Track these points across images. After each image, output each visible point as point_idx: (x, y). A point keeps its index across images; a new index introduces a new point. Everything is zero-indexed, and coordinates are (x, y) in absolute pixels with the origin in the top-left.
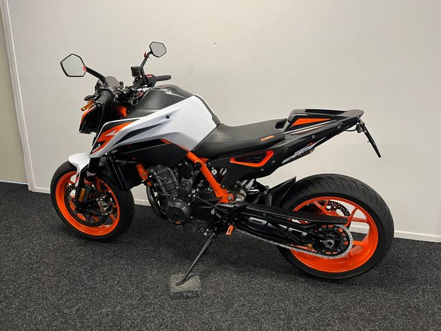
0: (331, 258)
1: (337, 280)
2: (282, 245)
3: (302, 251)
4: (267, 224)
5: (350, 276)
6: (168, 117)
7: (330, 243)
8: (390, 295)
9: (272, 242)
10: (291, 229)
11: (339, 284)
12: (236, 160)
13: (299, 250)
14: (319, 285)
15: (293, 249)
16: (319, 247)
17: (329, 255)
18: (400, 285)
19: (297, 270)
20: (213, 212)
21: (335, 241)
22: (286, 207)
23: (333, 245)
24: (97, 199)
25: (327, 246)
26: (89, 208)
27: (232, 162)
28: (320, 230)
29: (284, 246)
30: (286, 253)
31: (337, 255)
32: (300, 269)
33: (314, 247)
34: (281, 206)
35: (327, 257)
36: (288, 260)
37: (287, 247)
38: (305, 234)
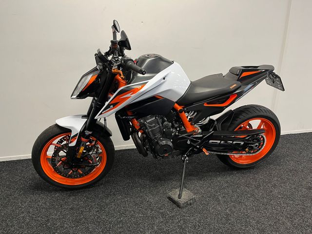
0: (254, 154)
4: (220, 142)
6: (164, 79)
7: (256, 146)
9: (222, 154)
10: (234, 142)
12: (208, 104)
20: (189, 142)
24: (90, 153)
26: (82, 162)
27: (205, 105)
31: (257, 151)
35: (252, 155)
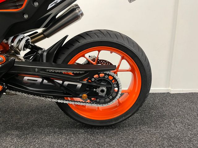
0: (104, 106)
1: (111, 125)
2: (59, 101)
3: (79, 104)
4: (43, 81)
5: (121, 120)
7: (102, 91)
8: (153, 130)
10: (66, 83)
11: (113, 128)
13: (76, 103)
14: (97, 132)
15: (71, 103)
16: (93, 96)
17: (103, 103)
18: (156, 121)
19: (78, 124)
21: (107, 88)
22: (60, 61)
23: (105, 93)
25: (100, 94)
28: (93, 80)
29: (61, 101)
30: (64, 108)
31: (110, 102)
32: (81, 122)
33: (89, 97)
34: (55, 61)
35: (101, 106)
36: (67, 114)
37: (65, 102)
38: (79, 85)
